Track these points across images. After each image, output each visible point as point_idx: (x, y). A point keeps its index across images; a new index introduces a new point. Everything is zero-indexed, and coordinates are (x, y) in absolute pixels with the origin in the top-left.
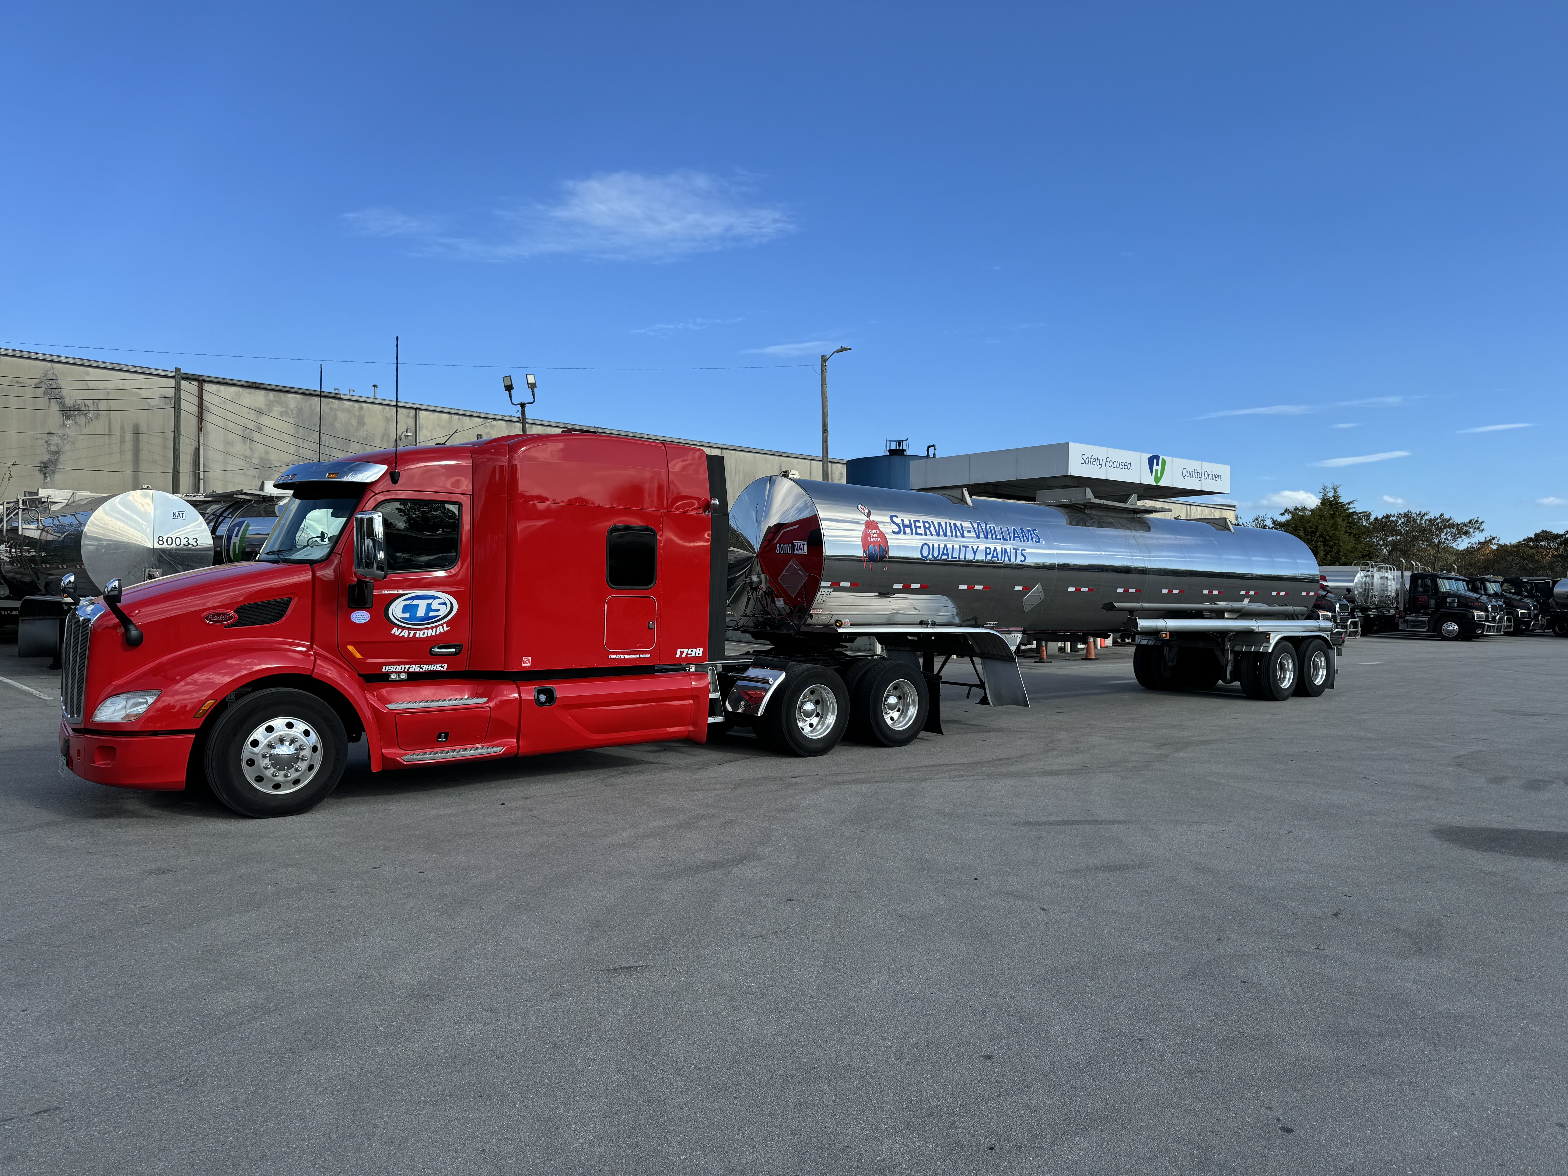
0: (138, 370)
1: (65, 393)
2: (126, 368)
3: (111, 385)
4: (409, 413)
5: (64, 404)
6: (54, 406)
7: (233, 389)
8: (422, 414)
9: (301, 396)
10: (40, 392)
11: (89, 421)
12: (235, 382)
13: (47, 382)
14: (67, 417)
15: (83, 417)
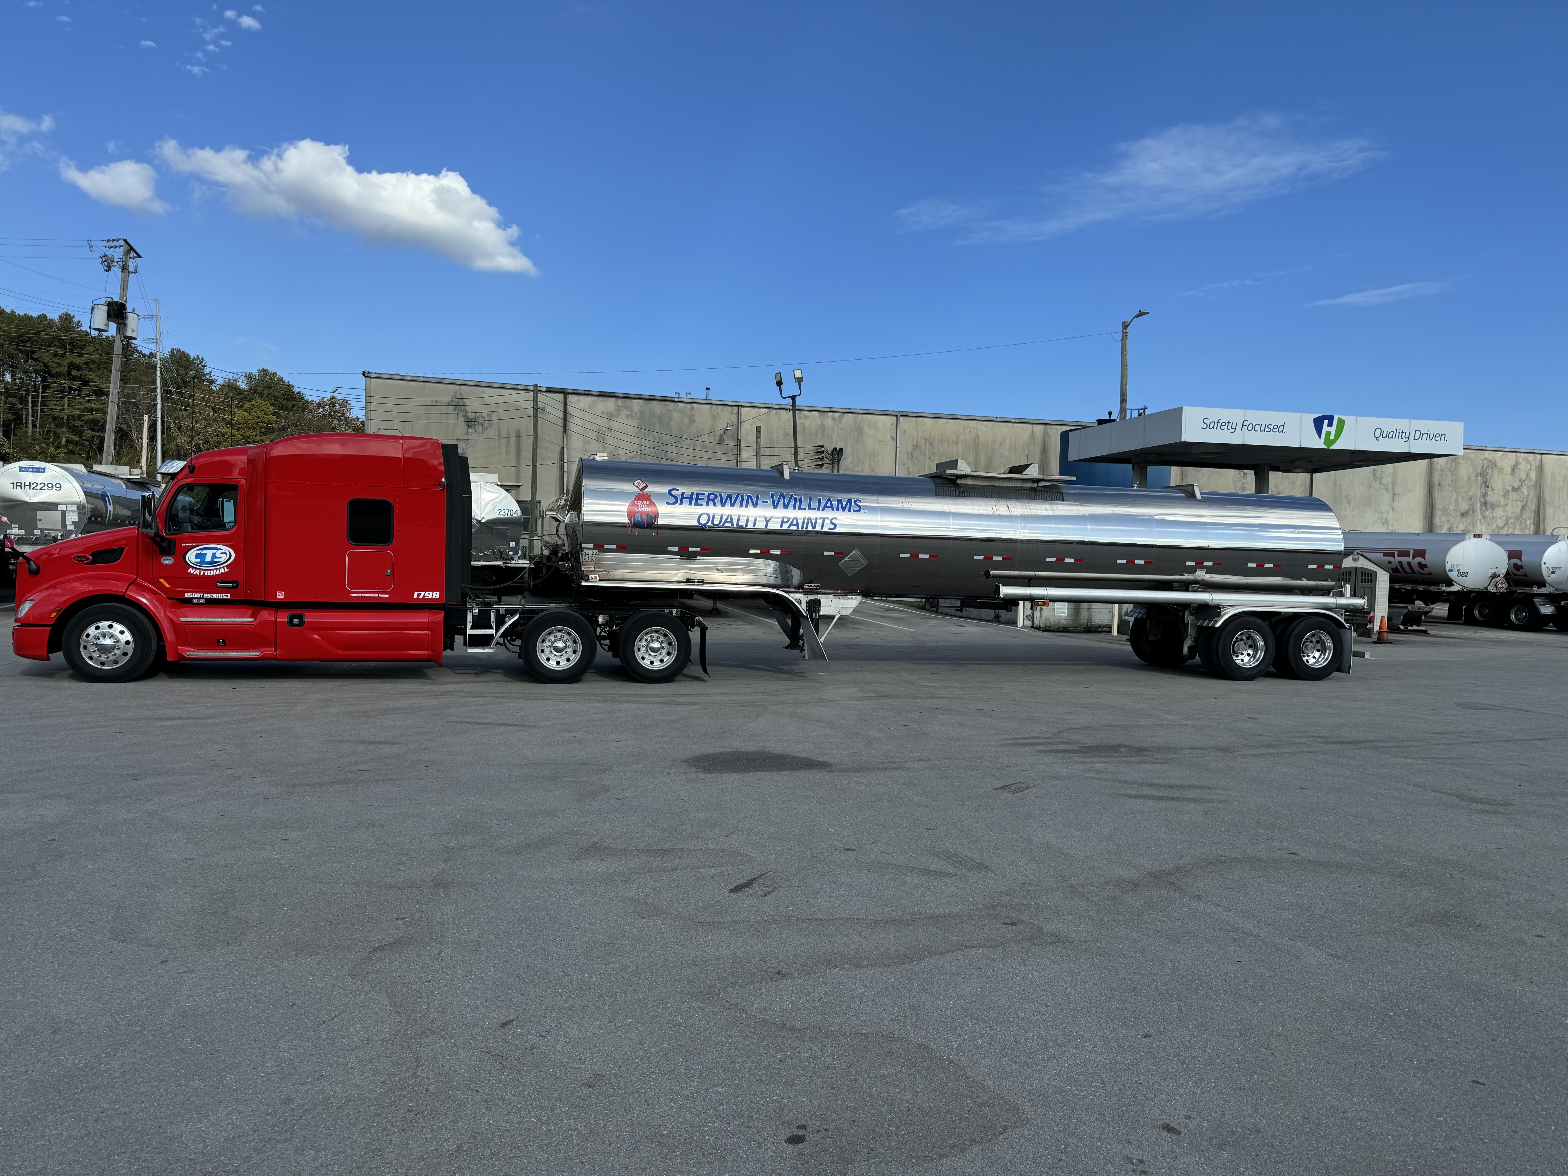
0: (519, 387)
1: (468, 409)
2: (510, 386)
3: (500, 400)
4: (733, 410)
5: (468, 417)
6: (461, 418)
7: (590, 398)
8: (744, 410)
9: (643, 401)
10: (451, 408)
11: (485, 429)
12: (591, 393)
13: (456, 400)
14: (470, 427)
15: (481, 427)
